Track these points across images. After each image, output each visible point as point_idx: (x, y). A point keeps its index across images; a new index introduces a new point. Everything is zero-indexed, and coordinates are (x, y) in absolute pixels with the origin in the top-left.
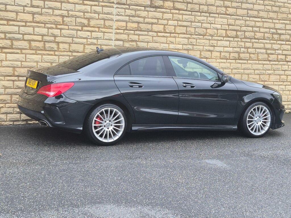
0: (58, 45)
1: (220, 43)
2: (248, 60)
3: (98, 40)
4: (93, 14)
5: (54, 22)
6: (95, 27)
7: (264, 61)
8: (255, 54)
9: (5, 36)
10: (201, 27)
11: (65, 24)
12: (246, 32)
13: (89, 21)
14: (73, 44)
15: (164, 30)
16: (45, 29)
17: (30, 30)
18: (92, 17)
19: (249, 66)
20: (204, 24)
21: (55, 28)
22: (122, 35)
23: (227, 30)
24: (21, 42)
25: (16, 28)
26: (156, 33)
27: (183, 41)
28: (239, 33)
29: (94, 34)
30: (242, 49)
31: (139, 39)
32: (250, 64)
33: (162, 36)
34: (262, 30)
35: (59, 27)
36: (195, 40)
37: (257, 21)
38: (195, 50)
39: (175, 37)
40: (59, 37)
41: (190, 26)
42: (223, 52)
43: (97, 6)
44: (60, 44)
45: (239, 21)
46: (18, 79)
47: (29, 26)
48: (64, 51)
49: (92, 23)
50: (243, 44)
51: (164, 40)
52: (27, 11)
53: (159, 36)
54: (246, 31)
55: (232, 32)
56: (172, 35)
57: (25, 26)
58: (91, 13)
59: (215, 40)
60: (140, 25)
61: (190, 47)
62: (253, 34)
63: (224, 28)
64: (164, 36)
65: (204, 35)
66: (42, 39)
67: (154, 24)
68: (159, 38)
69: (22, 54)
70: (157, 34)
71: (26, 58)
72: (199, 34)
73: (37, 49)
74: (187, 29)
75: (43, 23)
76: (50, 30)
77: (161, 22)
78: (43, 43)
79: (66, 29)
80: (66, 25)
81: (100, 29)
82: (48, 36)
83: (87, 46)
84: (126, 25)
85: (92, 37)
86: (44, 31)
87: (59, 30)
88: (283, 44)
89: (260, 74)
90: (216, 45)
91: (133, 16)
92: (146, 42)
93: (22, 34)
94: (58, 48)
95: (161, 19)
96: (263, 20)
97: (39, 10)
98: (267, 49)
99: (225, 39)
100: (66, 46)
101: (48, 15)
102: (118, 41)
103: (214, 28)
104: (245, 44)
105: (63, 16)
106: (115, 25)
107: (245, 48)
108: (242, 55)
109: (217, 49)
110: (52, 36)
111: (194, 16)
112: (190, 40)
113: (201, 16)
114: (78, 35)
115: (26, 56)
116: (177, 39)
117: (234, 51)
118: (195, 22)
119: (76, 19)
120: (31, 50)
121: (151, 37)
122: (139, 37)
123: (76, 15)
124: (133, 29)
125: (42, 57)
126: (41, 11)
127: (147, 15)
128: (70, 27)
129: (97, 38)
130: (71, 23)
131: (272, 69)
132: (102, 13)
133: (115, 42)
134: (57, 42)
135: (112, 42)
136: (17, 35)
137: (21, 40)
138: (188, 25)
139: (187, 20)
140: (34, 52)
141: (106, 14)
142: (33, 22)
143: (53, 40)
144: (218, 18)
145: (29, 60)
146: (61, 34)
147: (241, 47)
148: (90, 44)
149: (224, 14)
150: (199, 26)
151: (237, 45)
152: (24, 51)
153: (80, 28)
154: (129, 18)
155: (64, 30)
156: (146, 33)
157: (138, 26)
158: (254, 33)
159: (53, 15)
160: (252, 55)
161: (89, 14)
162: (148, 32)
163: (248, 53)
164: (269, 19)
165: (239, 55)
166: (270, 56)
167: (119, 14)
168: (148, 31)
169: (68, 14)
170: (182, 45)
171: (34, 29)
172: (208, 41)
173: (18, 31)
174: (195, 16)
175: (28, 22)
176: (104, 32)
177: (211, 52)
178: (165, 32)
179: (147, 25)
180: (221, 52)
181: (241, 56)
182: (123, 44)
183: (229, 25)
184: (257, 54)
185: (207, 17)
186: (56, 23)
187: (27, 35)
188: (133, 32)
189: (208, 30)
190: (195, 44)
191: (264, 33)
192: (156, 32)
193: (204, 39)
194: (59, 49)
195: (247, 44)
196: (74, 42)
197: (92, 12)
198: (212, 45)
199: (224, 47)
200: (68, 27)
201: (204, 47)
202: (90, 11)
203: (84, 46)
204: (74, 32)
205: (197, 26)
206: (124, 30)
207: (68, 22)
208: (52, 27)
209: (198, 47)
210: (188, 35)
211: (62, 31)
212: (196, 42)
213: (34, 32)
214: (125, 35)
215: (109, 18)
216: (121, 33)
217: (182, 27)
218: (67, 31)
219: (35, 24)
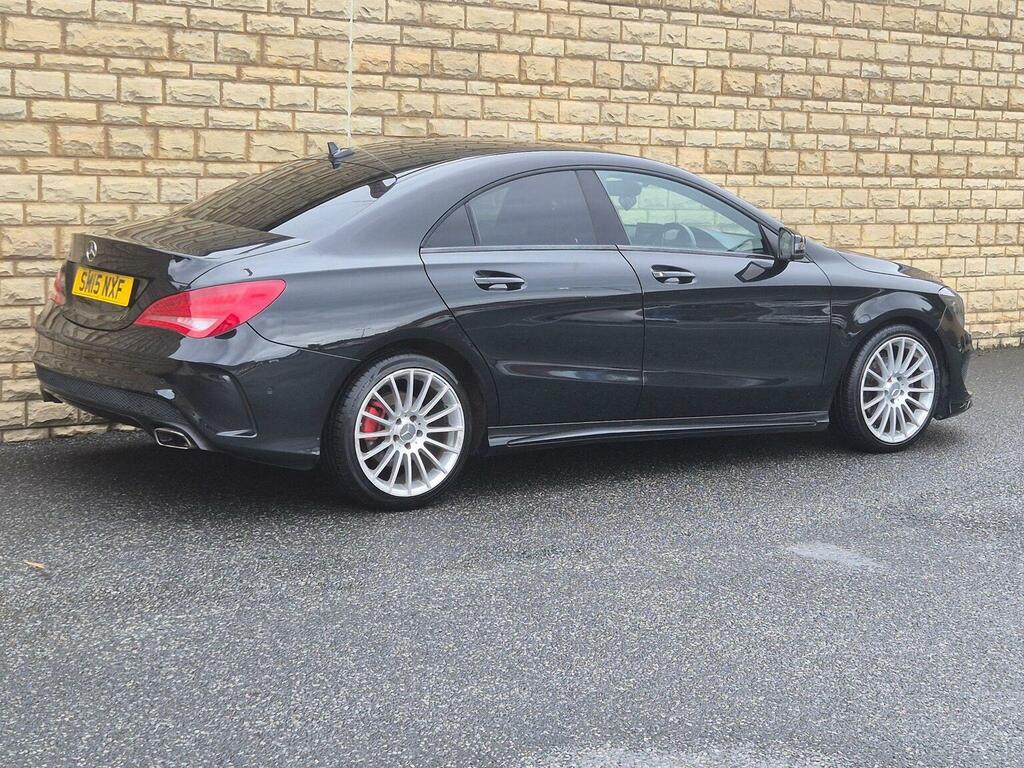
0: (156, 137)
1: (704, 116)
2: (793, 174)
3: (297, 114)
4: (277, 16)
5: (138, 49)
6: (284, 67)
7: (846, 175)
8: (816, 153)
10: (643, 59)
11: (179, 57)
12: (787, 76)
13: (262, 44)
14: (210, 131)
15: (520, 74)
16: (107, 77)
17: (54, 82)
18: (273, 29)
19: (798, 195)
20: (652, 48)
21: (143, 73)
22: (379, 93)
23: (726, 67)
24: (21, 126)
25: (4, 76)
26: (494, 85)
27: (585, 111)
28: (764, 79)
29: (283, 94)
30: (777, 137)
31: (435, 106)
32: (799, 187)
33: (514, 93)
34: (837, 66)
35: (158, 67)
36: (622, 108)
37: (820, 36)
38: (623, 144)
39: (556, 98)
40: (158, 108)
41: (607, 56)
42: (716, 147)
44: (161, 132)
45: (764, 34)
46: (15, 269)
47: (49, 68)
48: (178, 159)
49: (276, 49)
50: (776, 117)
51: (519, 108)
52: (43, 9)
53: (503, 96)
54: (788, 72)
55: (743, 74)
56: (548, 90)
57: (35, 67)
58: (268, 13)
59: (689, 106)
60: (441, 54)
61: (608, 132)
62: (807, 80)
63: (716, 63)
64: (519, 96)
66: (99, 113)
67: (487, 51)
68: (504, 101)
69: (27, 173)
70: (498, 88)
71: (40, 189)
72: (636, 84)
73: (80, 152)
74: (595, 67)
75: (100, 56)
76: (125, 80)
77: (509, 42)
78: (100, 129)
79: (184, 75)
80: (182, 61)
81: (303, 72)
82: (117, 101)
83: (257, 139)
84: (393, 58)
85: (275, 105)
86: (105, 84)
87: (158, 81)
88: (902, 116)
89: (833, 223)
90: (690, 123)
91: (414, 24)
92: (460, 118)
93: (23, 98)
94: (157, 147)
95: (510, 33)
96: (841, 30)
97: (82, 5)
98: (852, 133)
99: (720, 99)
100: (185, 139)
101: (117, 25)
102: (365, 117)
103: (686, 64)
104: (783, 116)
105: (170, 28)
106: (353, 56)
107: (783, 131)
108: (775, 158)
109: (695, 137)
110: (132, 103)
111: (618, 22)
112: (607, 107)
113: (640, 20)
114: (225, 97)
115: (40, 181)
116: (563, 102)
117: (749, 144)
118: (622, 42)
119: (216, 38)
120: (59, 156)
121: (479, 99)
122: (436, 99)
123: (216, 24)
124: (417, 72)
125: (99, 182)
126: (93, 9)
127: (463, 18)
128: (198, 68)
129: (293, 108)
130: (200, 52)
131: (871, 203)
132: (309, 12)
133: (354, 119)
134: (150, 125)
135: (344, 120)
136: (5, 101)
137: (22, 121)
138: (600, 52)
139: (596, 37)
140: (69, 164)
141: (322, 16)
142: (64, 50)
143: (137, 118)
144: (697, 25)
145: (52, 194)
146: (164, 94)
147: (771, 127)
148: (270, 131)
149: (715, 13)
150: (637, 57)
151: (759, 122)
152: (32, 163)
153: (231, 71)
154: (402, 29)
155: (176, 78)
156: (460, 84)
157: (432, 60)
158: (812, 78)
159: (134, 22)
160: (806, 158)
161: (263, 15)
162: (466, 80)
163: (793, 148)
164: (857, 26)
165: (765, 157)
166: (864, 156)
167: (365, 15)
168: (468, 76)
169: (188, 22)
170: (580, 127)
171: (67, 79)
172: (666, 108)
173: (9, 87)
174: (621, 19)
175: (48, 51)
176: (317, 85)
177: (674, 149)
178: (523, 78)
179: (461, 53)
180: (707, 147)
181: (773, 161)
182: (383, 125)
183: (732, 51)
184: (821, 154)
185: (661, 22)
186: (145, 53)
187: (42, 102)
188: (414, 82)
189: (666, 72)
190: (622, 120)
191: (843, 77)
192: (492, 80)
193: (652, 100)
194: (161, 152)
195: (789, 115)
196: (210, 124)
197: (273, 11)
198: (679, 123)
199: (717, 129)
200: (191, 68)
201: (653, 130)
202: (265, 6)
203: (249, 138)
204: (212, 87)
205: (629, 56)
206: (385, 74)
207: (189, 49)
208: (134, 69)
209: (633, 132)
210: (598, 90)
211: (170, 82)
212: (627, 113)
213: (67, 89)
214: (388, 95)
215: (334, 30)
216: (376, 88)
217: (579, 61)
218: (186, 82)
219: (73, 60)
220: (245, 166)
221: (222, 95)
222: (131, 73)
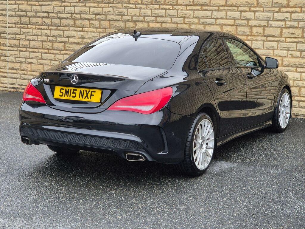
0: (251, 29)
5: (247, 4)
6: (296, 7)
9: (199, 21)
16: (237, 12)
17: (222, 14)
21: (249, 11)
25: (209, 13)
29: (295, 16)
35: (253, 9)
40: (252, 21)
44: (253, 28)
47: (222, 11)
48: (258, 36)
57: (218, 10)
66: (234, 22)
75: (236, 7)
76: (243, 13)
78: (235, 27)
79: (261, 11)
80: (261, 7)
81: (303, 9)
82: (240, 19)
83: (284, 30)
85: (292, 19)
86: (237, 14)
87: (253, 13)
93: (214, 19)
94: (251, 32)
100: (260, 30)
110: (244, 20)
114: (274, 17)
129: (298, 20)
134: (250, 26)
136: (210, 19)
137: (213, 25)
142: (226, 5)
143: (246, 24)
146: (255, 17)
148: (289, 28)
153: (277, 9)
155: (259, 12)
171: (226, 13)
173: (211, 16)
175: (221, 6)
186: (249, 5)
194: (252, 34)
196: (269, 25)
200: (264, 9)
203: (282, 30)
204: (270, 14)
207: (263, 4)
208: (245, 10)
211: (257, 14)
213: (226, 16)
218: (262, 13)
219: (228, 8)
220: (280, 38)
221: (273, 17)
222: (245, 11)
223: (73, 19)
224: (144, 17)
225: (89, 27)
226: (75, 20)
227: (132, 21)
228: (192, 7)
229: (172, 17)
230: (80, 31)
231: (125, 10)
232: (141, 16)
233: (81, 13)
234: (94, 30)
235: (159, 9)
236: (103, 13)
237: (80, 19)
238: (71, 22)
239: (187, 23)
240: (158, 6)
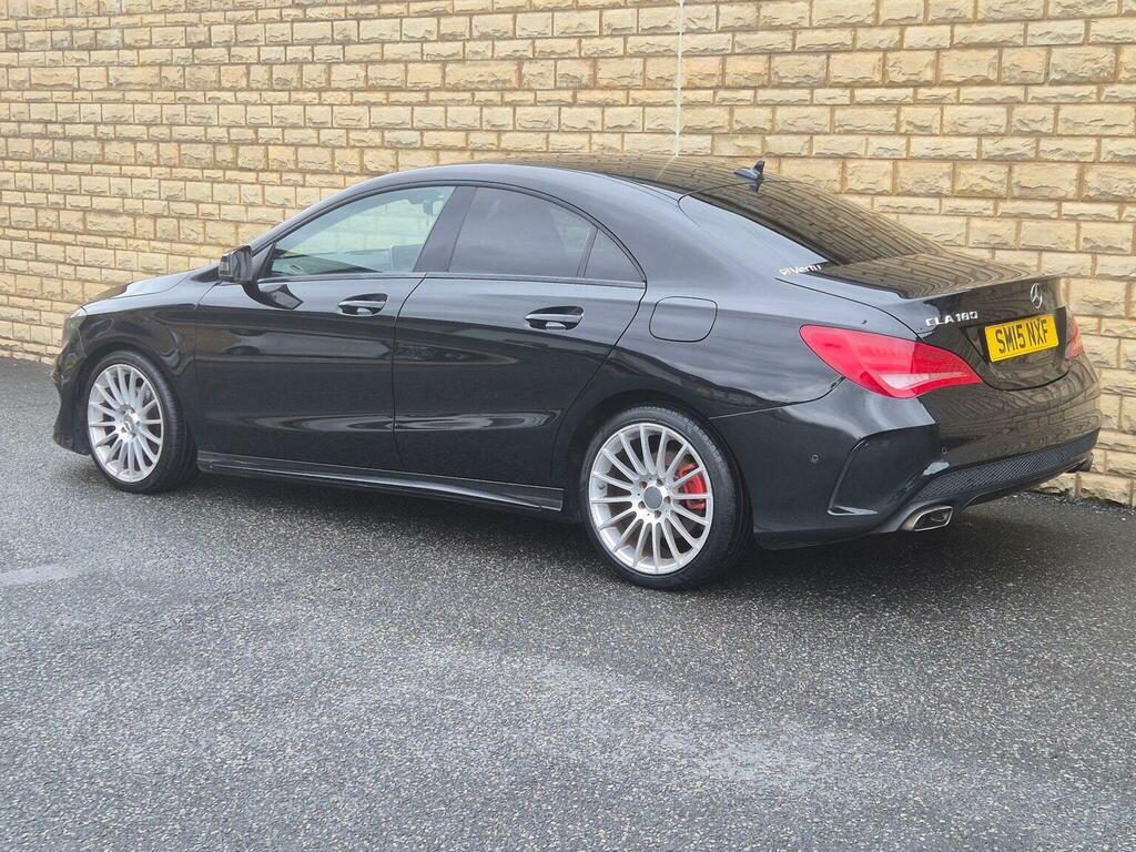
3: (626, 135)
4: (608, 39)
5: (493, 82)
6: (615, 88)
9: (383, 137)
11: (526, 86)
13: (595, 67)
15: (882, 75)
16: (472, 109)
17: (437, 115)
18: (602, 51)
20: (1102, 22)
21: (499, 103)
22: (708, 110)
24: (416, 153)
25: (404, 112)
26: (848, 92)
27: (979, 118)
29: (610, 116)
31: (774, 121)
33: (873, 100)
35: (509, 97)
36: (1047, 111)
38: (1047, 161)
39: (939, 102)
40: (508, 134)
41: (1019, 41)
43: (621, 7)
47: (435, 104)
49: (607, 71)
51: (883, 118)
52: (429, 54)
53: (859, 104)
56: (924, 93)
57: (426, 103)
58: (601, 36)
60: (779, 60)
61: (1018, 145)
64: (879, 103)
65: (1101, 82)
66: (467, 140)
67: (839, 51)
68: (859, 111)
72: (1070, 75)
75: (469, 90)
76: (485, 111)
77: (865, 37)
78: (468, 154)
79: (530, 103)
80: (529, 90)
81: (632, 93)
82: (480, 130)
84: (723, 69)
85: (606, 127)
86: (468, 115)
87: (510, 110)
91: (748, 29)
92: (803, 133)
93: (419, 130)
95: (870, 26)
97: (454, 47)
101: (480, 63)
102: (693, 136)
105: (520, 61)
106: (682, 70)
110: (490, 131)
112: (1019, 111)
114: (562, 122)
118: (1045, 18)
119: (555, 66)
121: (827, 110)
122: (774, 112)
123: (553, 52)
124: (749, 83)
126: (464, 51)
127: (807, 16)
128: (539, 95)
129: (619, 130)
130: (541, 80)
132: (638, 30)
133: (684, 139)
135: (671, 140)
136: (407, 132)
137: (417, 149)
138: (1007, 36)
139: (1000, 16)
141: (651, 31)
142: (444, 88)
143: (494, 144)
146: (514, 122)
150: (1072, 37)
153: (567, 96)
154: (734, 36)
155: (524, 106)
156: (803, 94)
157: (769, 68)
159: (492, 58)
161: (594, 39)
167: (693, 27)
169: (534, 52)
170: (975, 140)
171: (446, 112)
173: (410, 121)
175: (433, 90)
176: (644, 105)
179: (805, 57)
182: (712, 144)
186: (499, 85)
187: (432, 133)
188: (747, 94)
192: (846, 86)
193: (1102, 99)
196: (550, 147)
197: (605, 33)
200: (536, 95)
201: (1103, 140)
202: (597, 29)
204: (550, 112)
205: (1058, 37)
206: (716, 88)
207: (532, 79)
208: (491, 101)
209: (1067, 145)
210: (1006, 88)
211: (520, 110)
212: (1056, 119)
213: (446, 121)
214: (716, 110)
215: (659, 46)
216: (704, 104)
217: (973, 51)
218: (531, 109)
219: (449, 95)
221: (560, 120)
222: (488, 104)
223: (99, 139)
224: (256, 128)
225: (136, 164)
226: (103, 141)
227: (230, 142)
228: (365, 94)
229: (318, 127)
230: (115, 175)
231: (211, 109)
232: (250, 127)
233: (116, 122)
234: (146, 170)
235: (289, 103)
236: (164, 122)
237: (113, 140)
238: (93, 148)
239: (355, 147)
240: (284, 96)
